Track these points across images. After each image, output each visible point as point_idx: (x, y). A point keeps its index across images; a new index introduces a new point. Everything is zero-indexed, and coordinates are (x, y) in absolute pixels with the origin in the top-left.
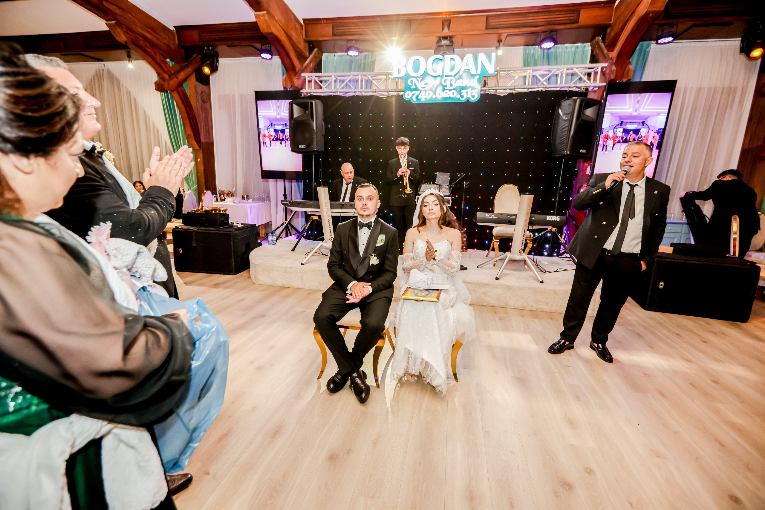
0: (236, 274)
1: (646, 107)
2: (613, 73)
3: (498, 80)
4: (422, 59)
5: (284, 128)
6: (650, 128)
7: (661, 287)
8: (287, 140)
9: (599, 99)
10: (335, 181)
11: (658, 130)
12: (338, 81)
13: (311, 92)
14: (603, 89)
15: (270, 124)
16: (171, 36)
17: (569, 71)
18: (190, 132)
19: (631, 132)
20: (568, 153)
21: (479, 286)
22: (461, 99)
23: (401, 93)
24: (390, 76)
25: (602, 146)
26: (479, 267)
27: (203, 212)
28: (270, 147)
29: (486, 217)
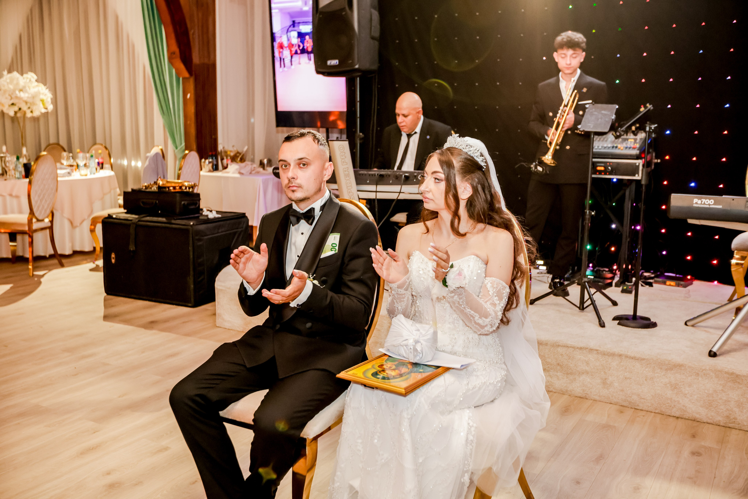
0: (196, 305)
15: (291, 23)
18: (175, 48)
21: (661, 369)
26: (688, 323)
27: (155, 189)
28: (290, 68)
29: (695, 205)
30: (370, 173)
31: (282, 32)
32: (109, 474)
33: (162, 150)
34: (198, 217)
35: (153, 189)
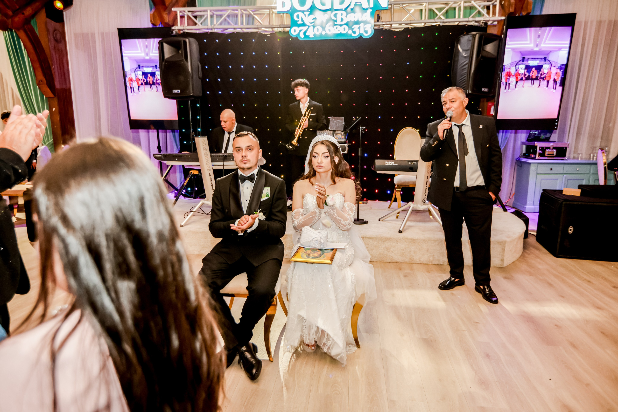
1: (546, 42)
2: (512, 5)
3: (392, 14)
5: (154, 70)
6: (552, 63)
7: (570, 232)
8: (158, 84)
9: (499, 34)
10: (215, 129)
11: (560, 66)
12: (215, 16)
13: (184, 29)
14: (503, 23)
15: (138, 66)
17: (467, 4)
18: (41, 77)
19: (534, 69)
20: (470, 92)
21: (382, 241)
23: (287, 29)
24: (274, 10)
25: (505, 84)
26: (380, 220)
28: (138, 93)
29: (386, 164)
30: (218, 155)
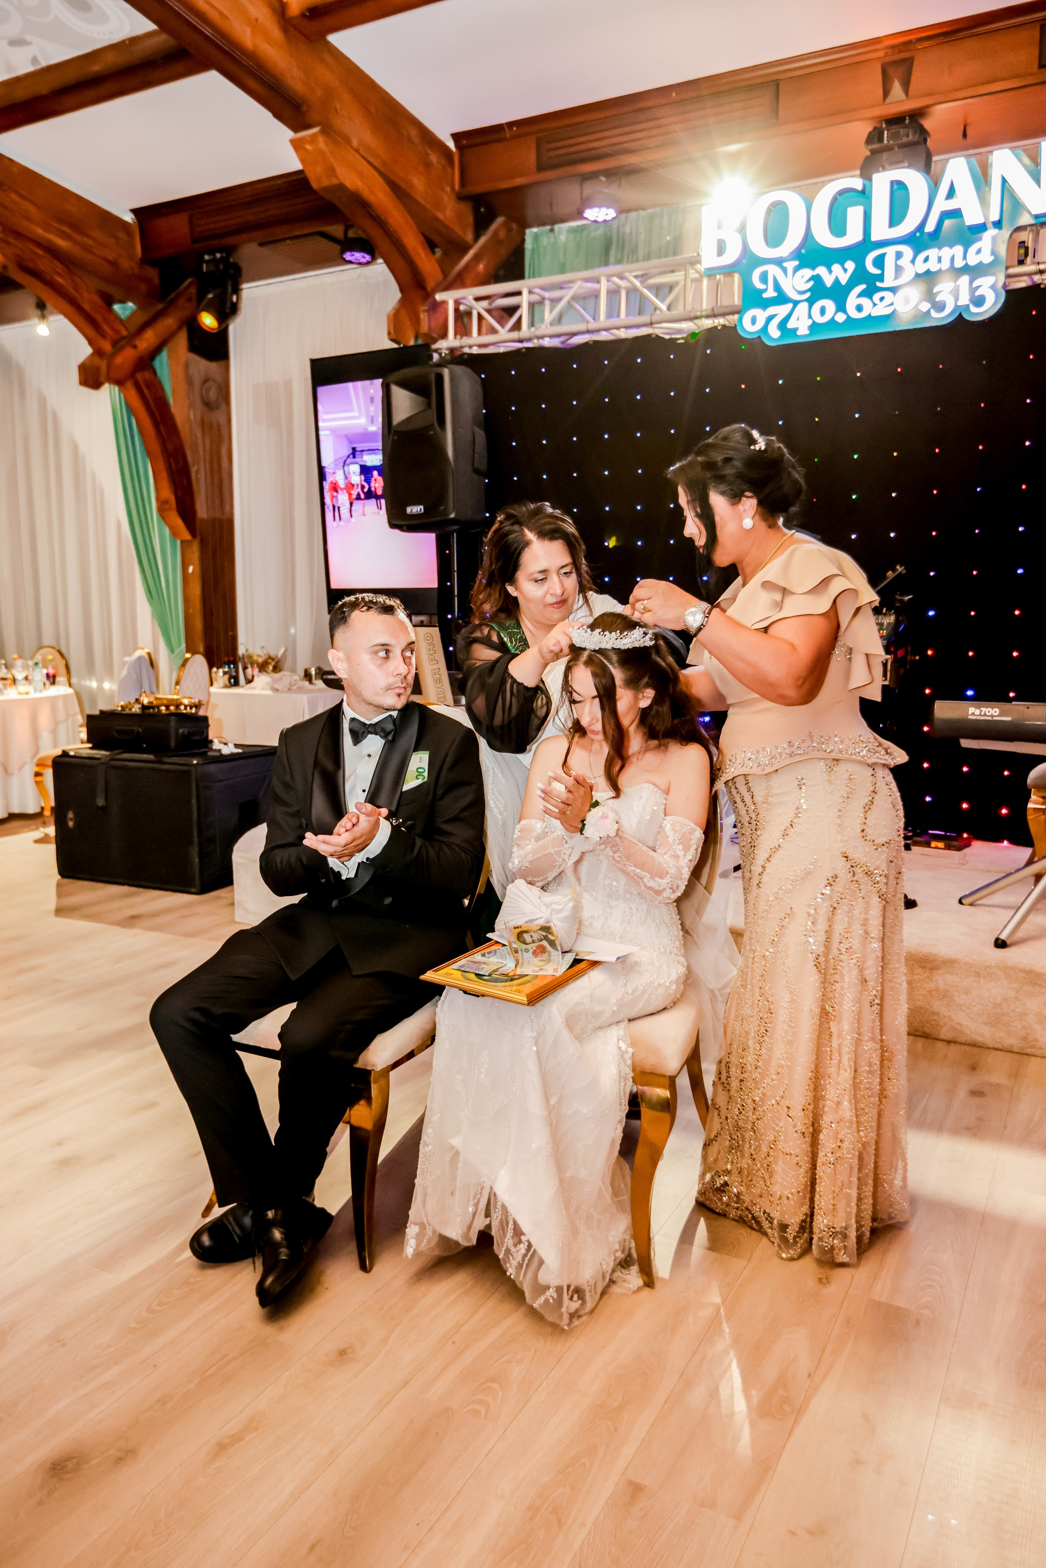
0: (203, 891)
4: (793, 201)
12: (547, 303)
13: (467, 347)
15: (351, 451)
16: (122, 235)
18: (168, 494)
21: (923, 967)
22: (934, 314)
23: (734, 318)
24: (695, 267)
26: (963, 901)
27: (138, 710)
28: (349, 521)
29: (971, 717)
31: (336, 465)
32: (60, 1144)
33: (149, 654)
34: (206, 753)
35: (133, 710)
